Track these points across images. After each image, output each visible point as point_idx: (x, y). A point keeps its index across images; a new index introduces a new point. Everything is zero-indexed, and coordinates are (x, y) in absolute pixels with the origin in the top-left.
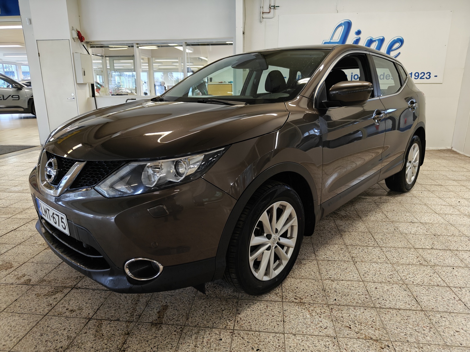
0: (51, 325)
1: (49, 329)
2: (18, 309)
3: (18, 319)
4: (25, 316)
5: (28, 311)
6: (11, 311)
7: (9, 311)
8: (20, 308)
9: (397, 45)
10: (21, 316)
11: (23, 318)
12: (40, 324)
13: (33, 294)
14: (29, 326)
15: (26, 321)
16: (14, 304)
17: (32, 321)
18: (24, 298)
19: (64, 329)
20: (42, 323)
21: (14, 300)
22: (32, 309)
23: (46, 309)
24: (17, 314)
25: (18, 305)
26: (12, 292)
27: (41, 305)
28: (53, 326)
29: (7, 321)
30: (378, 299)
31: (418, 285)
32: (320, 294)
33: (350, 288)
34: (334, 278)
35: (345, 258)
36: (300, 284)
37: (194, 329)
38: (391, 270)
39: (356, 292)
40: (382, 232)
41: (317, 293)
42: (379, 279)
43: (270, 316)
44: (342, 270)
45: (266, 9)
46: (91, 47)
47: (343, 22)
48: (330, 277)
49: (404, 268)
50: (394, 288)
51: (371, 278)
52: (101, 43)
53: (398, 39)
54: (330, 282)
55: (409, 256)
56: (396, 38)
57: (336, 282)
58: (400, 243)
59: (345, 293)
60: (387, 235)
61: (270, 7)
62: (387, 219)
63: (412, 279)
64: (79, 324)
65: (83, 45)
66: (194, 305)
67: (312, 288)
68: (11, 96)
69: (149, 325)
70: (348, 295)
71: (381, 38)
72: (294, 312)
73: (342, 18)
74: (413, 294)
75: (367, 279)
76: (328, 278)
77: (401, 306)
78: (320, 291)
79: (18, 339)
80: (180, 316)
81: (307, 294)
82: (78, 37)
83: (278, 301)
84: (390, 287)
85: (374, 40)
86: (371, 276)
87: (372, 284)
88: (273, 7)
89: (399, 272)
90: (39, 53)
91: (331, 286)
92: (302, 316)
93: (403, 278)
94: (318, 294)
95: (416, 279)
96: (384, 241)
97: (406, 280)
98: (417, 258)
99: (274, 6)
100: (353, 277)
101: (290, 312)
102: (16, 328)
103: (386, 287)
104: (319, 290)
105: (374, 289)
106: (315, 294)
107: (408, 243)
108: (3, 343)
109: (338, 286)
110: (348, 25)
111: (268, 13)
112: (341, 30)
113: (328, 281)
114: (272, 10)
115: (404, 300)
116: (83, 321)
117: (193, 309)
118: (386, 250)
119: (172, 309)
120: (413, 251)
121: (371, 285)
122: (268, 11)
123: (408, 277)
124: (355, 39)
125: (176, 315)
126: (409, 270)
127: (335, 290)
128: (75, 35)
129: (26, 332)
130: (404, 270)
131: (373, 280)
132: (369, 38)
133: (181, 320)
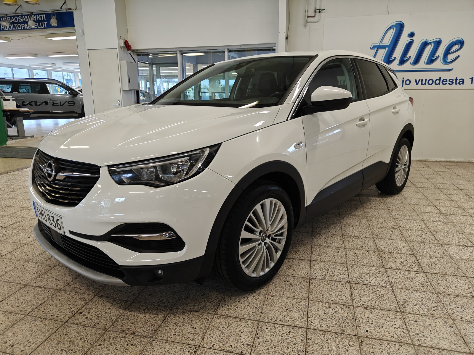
0: (69, 334)
1: (66, 337)
2: (41, 314)
3: (40, 325)
4: (47, 322)
5: (50, 316)
6: (35, 316)
7: (33, 315)
8: (43, 312)
9: (456, 47)
10: (43, 322)
11: (44, 324)
12: (59, 331)
13: (57, 299)
14: (49, 332)
15: (47, 327)
16: (38, 309)
17: (52, 327)
18: (49, 303)
19: (81, 339)
20: (61, 330)
21: (40, 303)
22: (54, 315)
23: (66, 316)
24: (39, 319)
25: (42, 309)
26: (39, 295)
27: (63, 312)
28: (70, 334)
29: (29, 325)
30: (418, 334)
31: (467, 321)
32: (350, 323)
33: (386, 319)
34: (368, 305)
35: (383, 282)
36: (328, 309)
37: (208, 351)
38: (436, 301)
39: (391, 324)
40: (428, 255)
41: (346, 321)
42: (421, 311)
43: (291, 343)
44: (378, 297)
45: (311, 13)
46: (138, 55)
47: (394, 24)
48: (364, 303)
49: (452, 299)
50: (438, 323)
51: (411, 309)
52: (147, 51)
53: (457, 40)
54: (362, 310)
55: (459, 285)
56: (454, 40)
57: (370, 310)
58: (449, 270)
59: (378, 324)
60: (434, 259)
61: (315, 11)
62: (436, 240)
63: (461, 313)
64: (95, 335)
65: (130, 53)
66: (211, 324)
67: (341, 315)
68: (67, 102)
69: (163, 342)
70: (382, 327)
71: (438, 40)
72: (319, 341)
73: (394, 20)
74: (460, 333)
75: (406, 310)
76: (360, 305)
77: (444, 346)
78: (350, 319)
79: (37, 345)
80: (195, 335)
81: (335, 322)
82: (125, 46)
83: (302, 328)
84: (433, 321)
85: (429, 42)
86: (411, 306)
87: (411, 316)
88: (318, 11)
89: (446, 304)
90: (89, 62)
91: (363, 314)
92: (327, 347)
93: (450, 312)
94: (348, 323)
95: (466, 313)
96: (430, 266)
97: (453, 315)
98: (469, 288)
99: (320, 10)
100: (390, 305)
101: (314, 341)
102: (37, 333)
103: (428, 320)
104: (349, 317)
105: (413, 322)
106: (344, 323)
107: (459, 270)
108: (22, 349)
109: (371, 315)
110: (400, 27)
111: (313, 16)
112: (392, 32)
113: (360, 308)
114: (317, 14)
115: (449, 339)
116: (99, 332)
117: (211, 329)
118: (432, 277)
119: (189, 327)
120: (464, 280)
121: (411, 318)
122: (314, 15)
123: (455, 311)
124: (407, 42)
125: (192, 334)
126: (457, 303)
127: (368, 319)
128: (123, 44)
129: (45, 339)
130: (451, 302)
131: (413, 311)
132: (424, 41)
133: (196, 340)
